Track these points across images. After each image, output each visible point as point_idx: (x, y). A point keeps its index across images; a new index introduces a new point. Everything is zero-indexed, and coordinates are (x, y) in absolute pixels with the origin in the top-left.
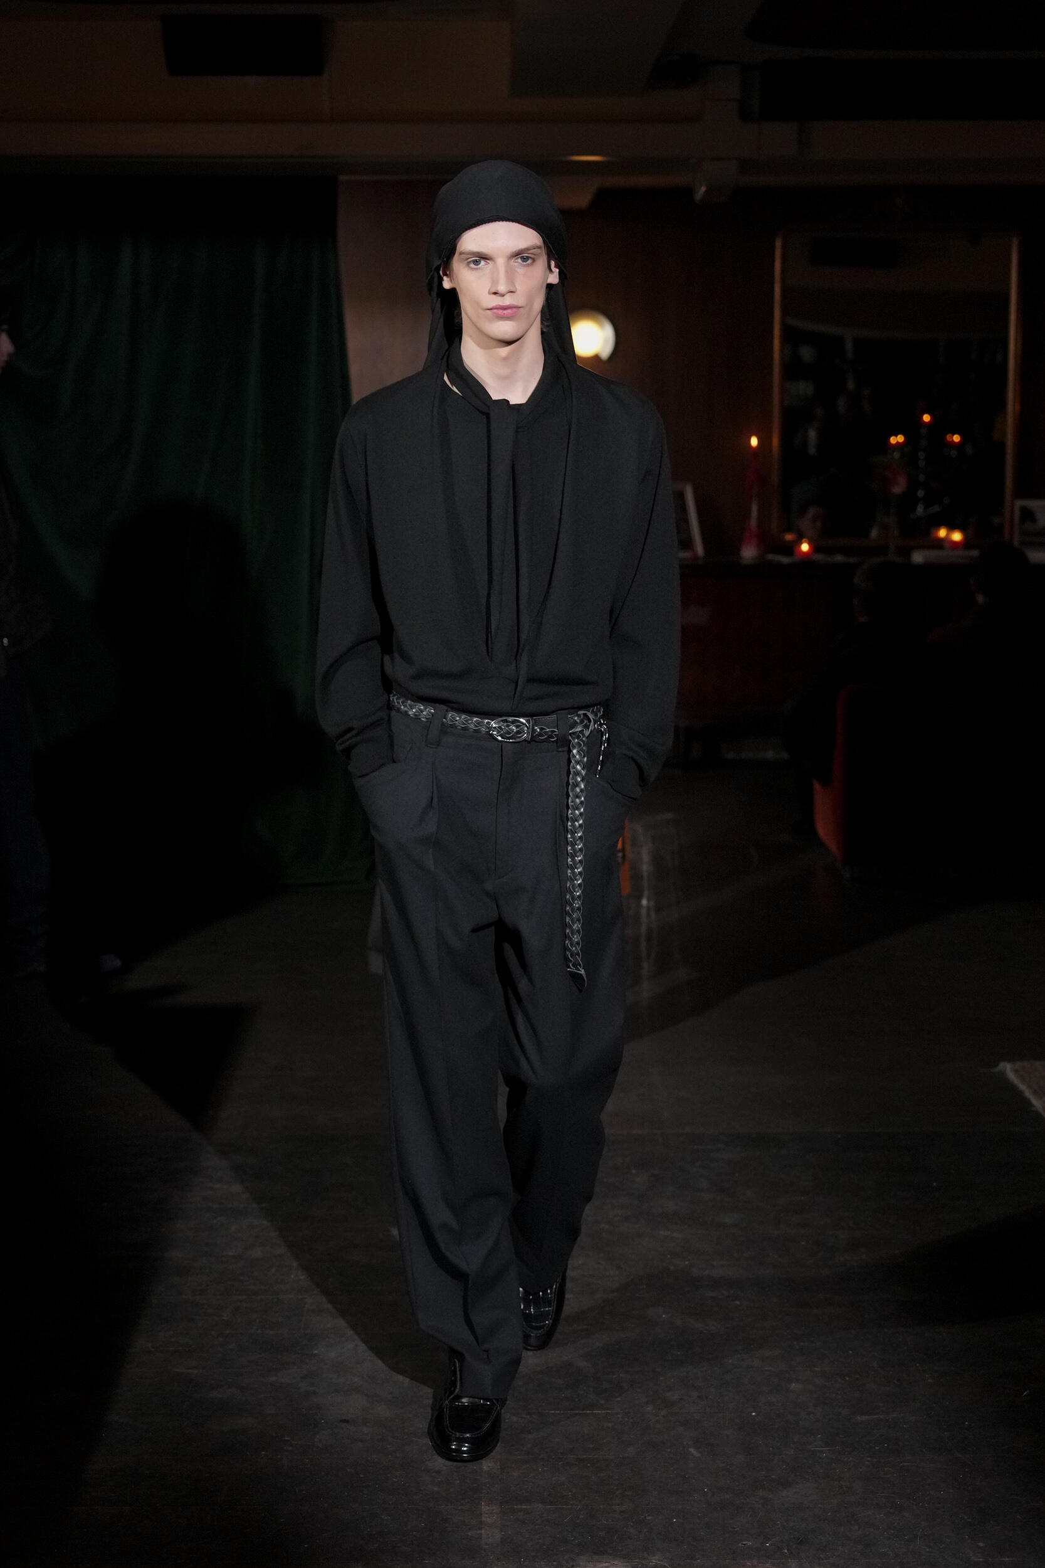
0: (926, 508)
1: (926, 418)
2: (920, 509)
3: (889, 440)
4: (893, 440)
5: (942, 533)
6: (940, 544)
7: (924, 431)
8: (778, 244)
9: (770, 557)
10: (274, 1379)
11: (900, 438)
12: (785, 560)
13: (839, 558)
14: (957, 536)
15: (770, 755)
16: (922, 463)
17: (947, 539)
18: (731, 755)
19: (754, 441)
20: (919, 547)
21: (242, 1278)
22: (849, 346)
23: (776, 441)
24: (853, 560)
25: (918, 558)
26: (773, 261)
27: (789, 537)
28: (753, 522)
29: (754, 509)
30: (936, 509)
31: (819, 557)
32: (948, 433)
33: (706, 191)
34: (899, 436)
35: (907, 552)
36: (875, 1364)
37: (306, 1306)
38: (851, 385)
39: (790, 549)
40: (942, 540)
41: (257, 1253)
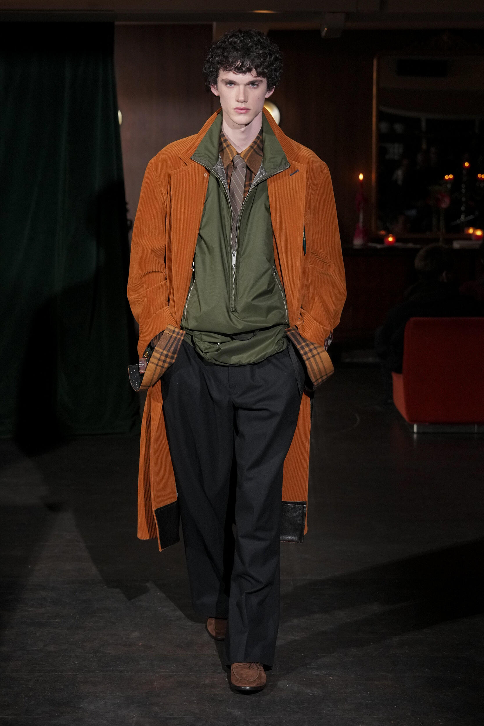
0: (465, 217)
1: (467, 164)
2: (463, 217)
3: (445, 177)
4: (447, 177)
5: (471, 231)
6: (470, 237)
7: (464, 172)
8: (375, 62)
9: (370, 244)
10: (56, 722)
11: (451, 176)
12: (379, 246)
13: (411, 245)
14: (479, 233)
15: (371, 360)
16: (463, 191)
17: (473, 234)
18: (348, 360)
19: (361, 177)
20: (456, 239)
21: (41, 663)
22: (423, 124)
23: (374, 176)
24: (418, 246)
25: (456, 245)
26: (372, 72)
27: (383, 233)
28: (361, 225)
29: (361, 216)
30: (471, 217)
31: (399, 245)
32: (479, 173)
33: (327, 30)
34: (450, 175)
35: (450, 242)
36: (409, 714)
37: (78, 679)
38: (424, 146)
39: (381, 240)
40: (470, 235)
41: (51, 648)
